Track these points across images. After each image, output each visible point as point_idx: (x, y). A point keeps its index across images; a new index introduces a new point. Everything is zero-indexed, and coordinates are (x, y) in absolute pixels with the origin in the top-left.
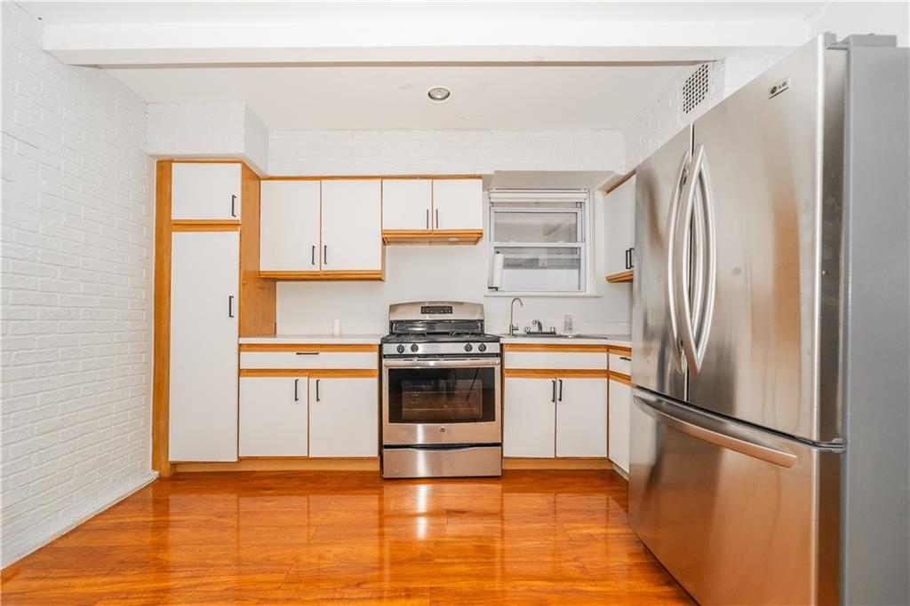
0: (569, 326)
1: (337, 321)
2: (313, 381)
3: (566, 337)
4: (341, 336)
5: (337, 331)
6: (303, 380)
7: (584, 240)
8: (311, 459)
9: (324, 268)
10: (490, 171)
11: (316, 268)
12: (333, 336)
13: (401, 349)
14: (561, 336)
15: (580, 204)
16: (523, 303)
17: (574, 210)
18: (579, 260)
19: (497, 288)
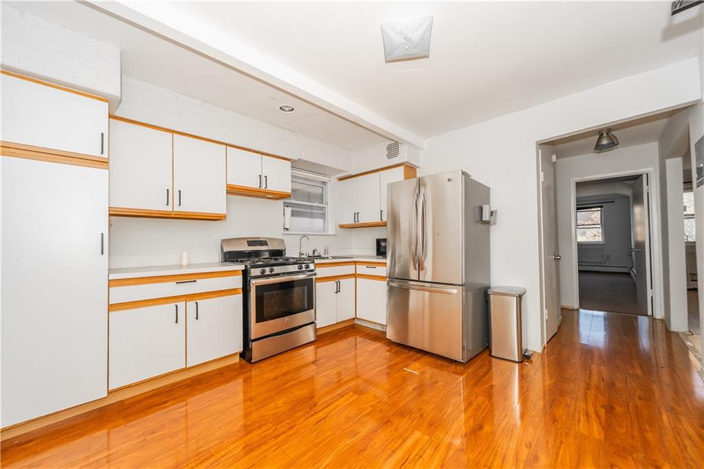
0: (326, 251)
1: (185, 254)
2: (191, 304)
3: (327, 258)
4: (189, 266)
5: (185, 262)
6: (181, 305)
7: (327, 204)
8: (190, 368)
9: (177, 209)
10: (295, 157)
11: (169, 209)
12: (181, 266)
13: (263, 272)
14: (324, 258)
15: (324, 183)
16: (310, 238)
17: (323, 186)
18: (324, 214)
19: (287, 229)
